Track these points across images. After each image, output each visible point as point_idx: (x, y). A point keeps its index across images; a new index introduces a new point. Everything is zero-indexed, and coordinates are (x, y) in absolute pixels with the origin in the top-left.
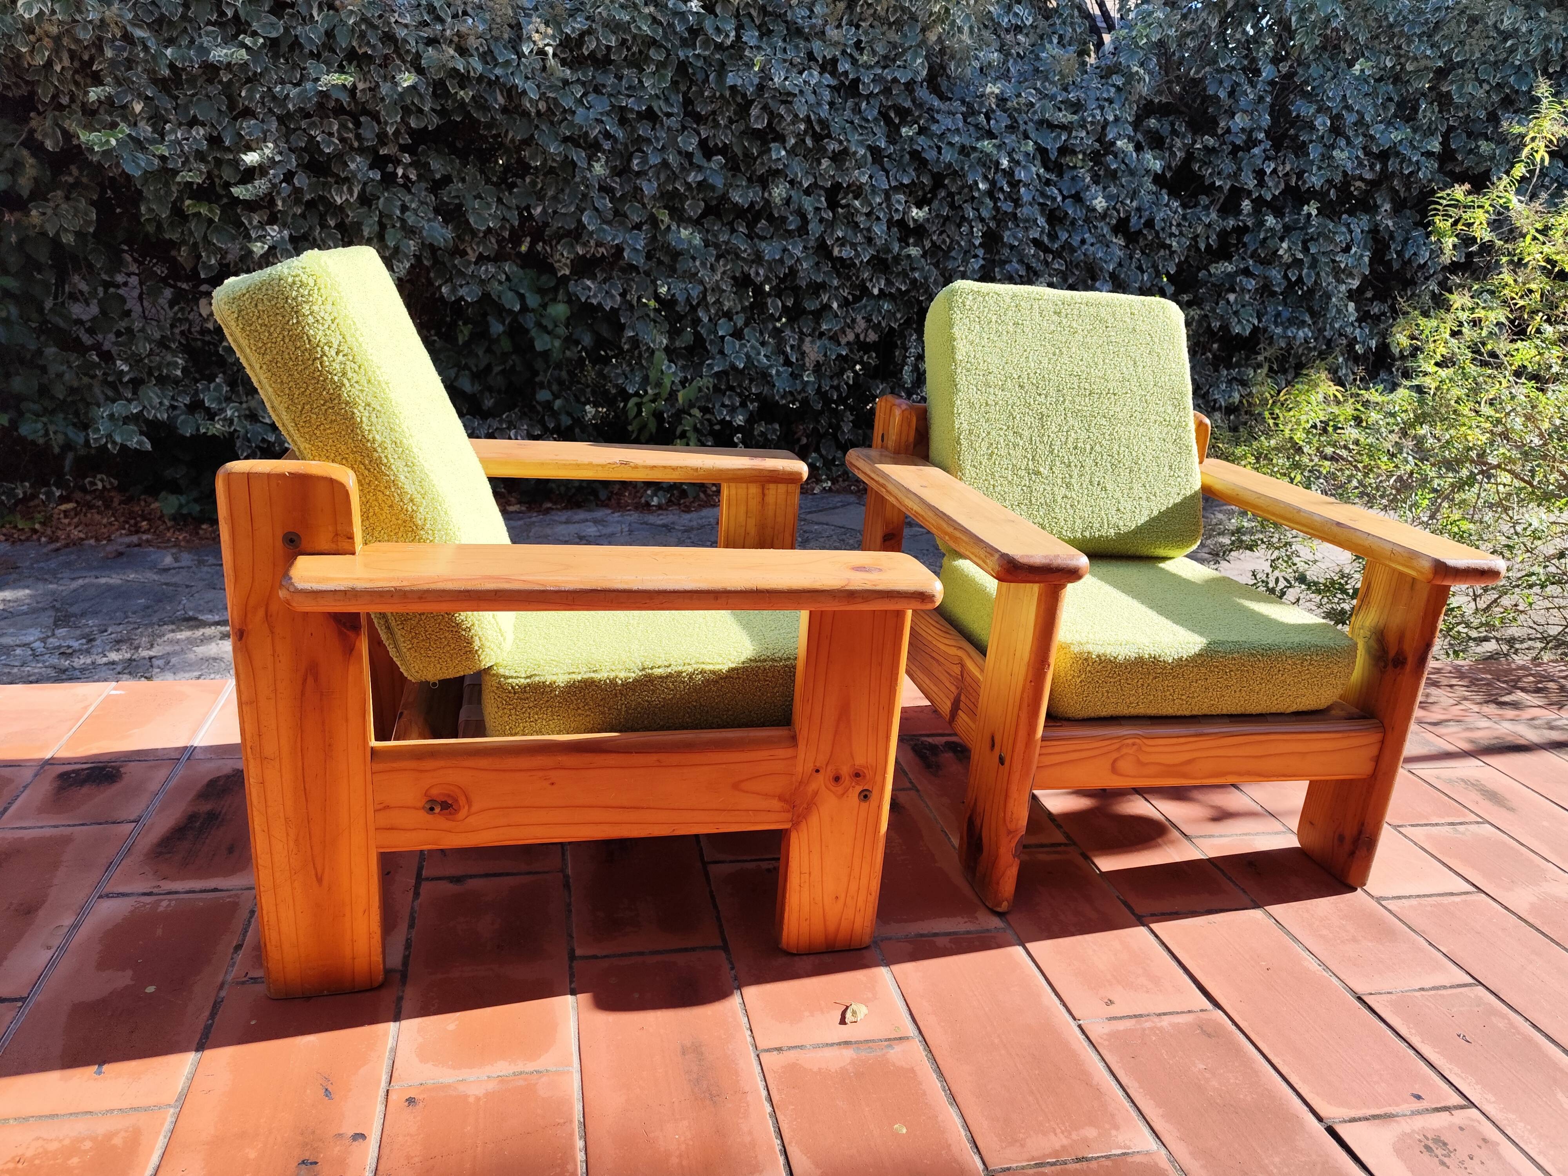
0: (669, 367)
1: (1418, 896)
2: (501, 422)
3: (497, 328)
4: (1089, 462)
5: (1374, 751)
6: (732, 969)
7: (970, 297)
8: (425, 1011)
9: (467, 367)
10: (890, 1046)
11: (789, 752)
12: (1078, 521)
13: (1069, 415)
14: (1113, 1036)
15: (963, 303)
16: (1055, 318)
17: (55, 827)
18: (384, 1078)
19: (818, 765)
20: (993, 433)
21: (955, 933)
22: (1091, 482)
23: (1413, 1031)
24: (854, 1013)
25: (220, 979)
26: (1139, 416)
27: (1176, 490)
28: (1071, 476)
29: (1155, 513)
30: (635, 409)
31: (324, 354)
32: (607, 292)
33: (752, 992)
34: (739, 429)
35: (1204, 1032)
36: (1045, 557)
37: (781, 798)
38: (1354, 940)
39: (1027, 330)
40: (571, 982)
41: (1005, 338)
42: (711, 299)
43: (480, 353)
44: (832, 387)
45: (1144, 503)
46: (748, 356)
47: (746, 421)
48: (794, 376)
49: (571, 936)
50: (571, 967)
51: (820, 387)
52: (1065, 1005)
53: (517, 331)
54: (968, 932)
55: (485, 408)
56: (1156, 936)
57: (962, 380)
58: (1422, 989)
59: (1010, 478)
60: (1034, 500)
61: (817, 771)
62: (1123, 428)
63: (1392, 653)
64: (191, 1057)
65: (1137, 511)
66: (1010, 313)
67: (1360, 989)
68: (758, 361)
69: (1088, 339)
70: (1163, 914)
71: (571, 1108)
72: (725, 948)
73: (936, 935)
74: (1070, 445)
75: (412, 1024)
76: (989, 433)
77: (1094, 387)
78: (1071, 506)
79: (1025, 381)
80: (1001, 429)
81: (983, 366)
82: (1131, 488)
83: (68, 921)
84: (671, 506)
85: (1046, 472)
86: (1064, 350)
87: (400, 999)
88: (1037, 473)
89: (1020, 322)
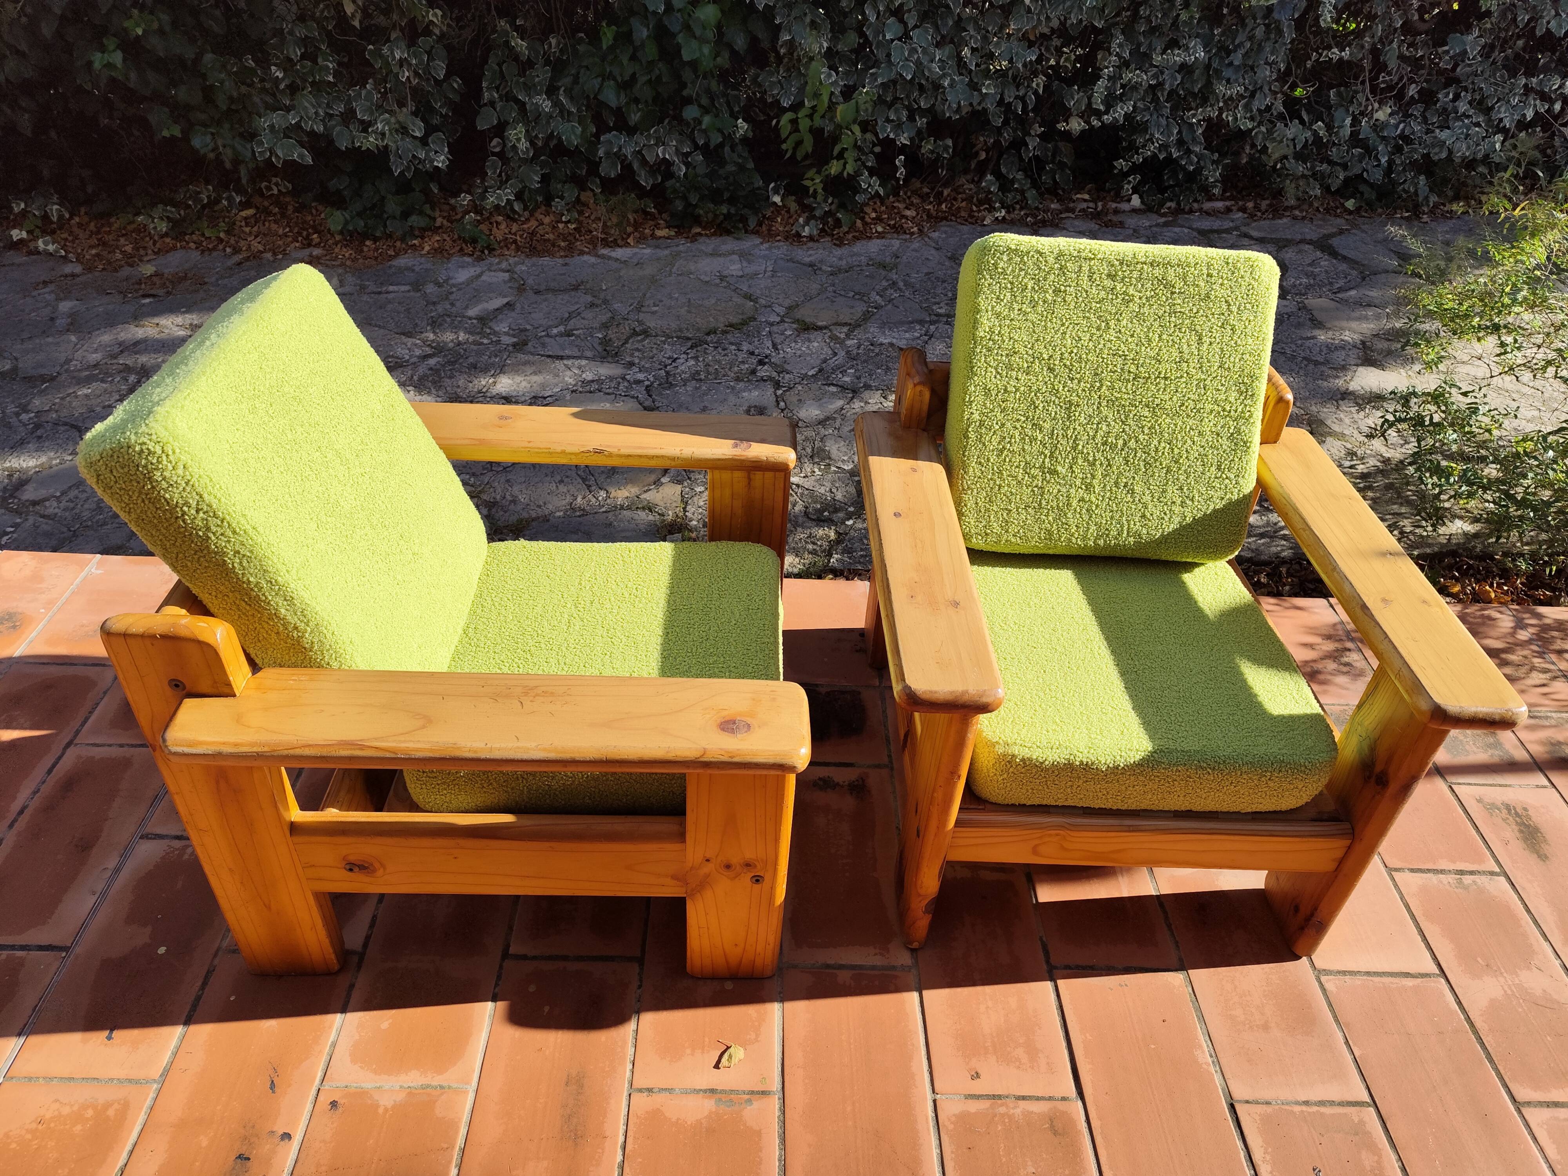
0: (829, 76)
1: (1368, 973)
2: (648, 137)
3: (642, 32)
4: (1119, 460)
5: (1339, 854)
6: (640, 987)
7: (1005, 258)
8: (368, 1005)
9: (611, 76)
10: (750, 1101)
11: (677, 846)
13: (1104, 403)
14: (963, 1118)
15: (996, 264)
16: (1108, 283)
17: (121, 746)
18: (320, 1075)
19: (708, 856)
20: (1008, 425)
21: (860, 967)
22: (1116, 484)
23: (1268, 1157)
24: (730, 1057)
25: (216, 946)
26: (1192, 405)
27: (1220, 493)
28: (1093, 477)
29: (1189, 520)
30: (790, 125)
31: (184, 514)
33: (648, 1019)
34: (903, 149)
35: (1052, 1126)
36: (951, 693)
37: (674, 877)
38: (1266, 1027)
39: (1069, 299)
40: (497, 985)
41: (1040, 309)
43: (625, 62)
44: (1017, 97)
45: (1177, 509)
46: (918, 63)
47: (911, 139)
48: (974, 87)
49: (511, 928)
50: (501, 967)
51: (1002, 99)
52: (931, 1073)
53: (662, 34)
54: (873, 968)
55: (632, 123)
56: (1058, 996)
57: (980, 363)
58: (1306, 1103)
59: (1020, 477)
60: (1044, 503)
61: (708, 860)
62: (1168, 420)
63: (1378, 769)
64: (179, 1030)
66: (1052, 277)
67: (1237, 1094)
68: (930, 70)
69: (1146, 310)
70: (1078, 967)
71: (457, 1132)
72: (641, 961)
73: (841, 967)
74: (1099, 439)
75: (354, 1018)
76: (1003, 425)
77: (1141, 369)
78: (1087, 510)
79: (1057, 362)
80: (1018, 420)
81: (1008, 345)
82: (1164, 491)
83: (112, 864)
84: (823, 237)
85: (1064, 471)
86: (1112, 323)
87: (352, 986)
88: (1054, 472)
89: (1063, 288)
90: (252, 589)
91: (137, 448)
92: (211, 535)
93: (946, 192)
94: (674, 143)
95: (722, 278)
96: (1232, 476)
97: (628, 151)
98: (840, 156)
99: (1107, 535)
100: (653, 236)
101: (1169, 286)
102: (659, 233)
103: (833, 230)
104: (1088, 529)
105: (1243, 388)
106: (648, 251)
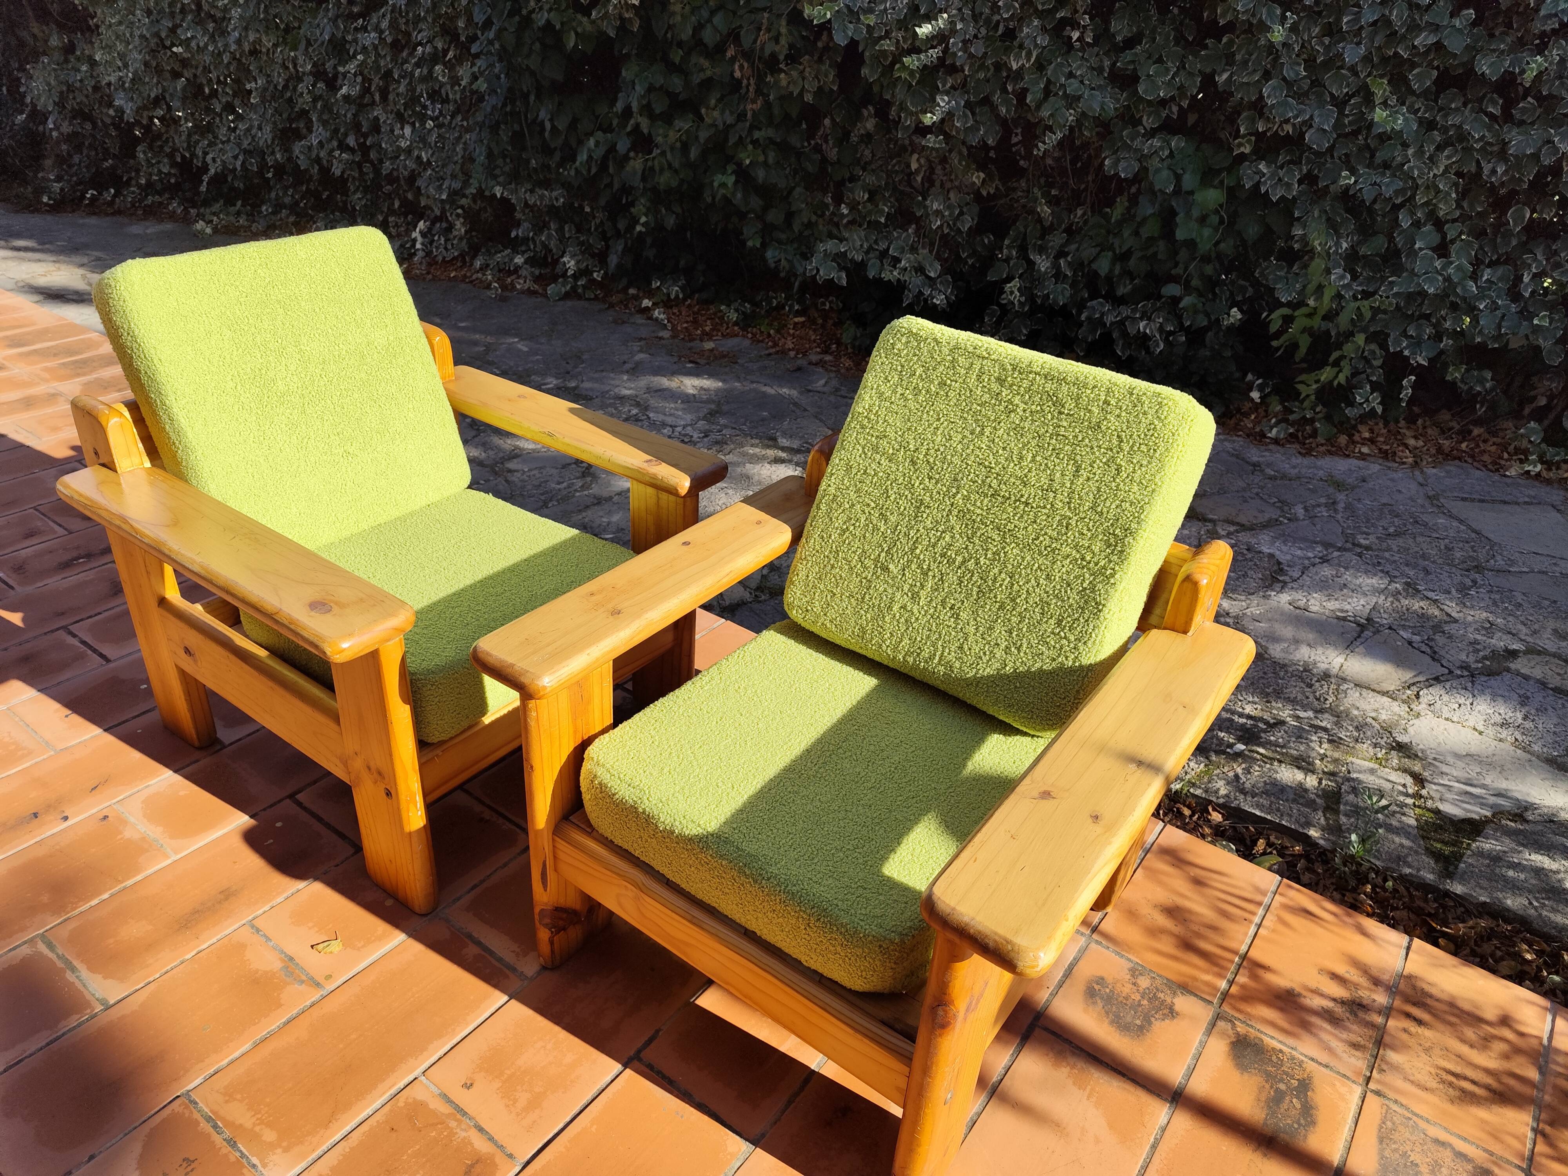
0: (1343, 279)
2: (1134, 310)
3: (1146, 210)
4: (952, 578)
6: (337, 865)
7: (904, 340)
8: (191, 775)
9: (1111, 248)
10: (302, 983)
12: (906, 641)
13: (955, 512)
14: (418, 1106)
16: (995, 387)
18: (122, 797)
19: (356, 750)
20: (858, 507)
21: (491, 953)
22: (943, 602)
24: (328, 946)
26: (1047, 542)
27: (1053, 653)
28: (922, 586)
29: (1009, 669)
30: (1280, 322)
32: (1280, 180)
33: (315, 887)
34: (1417, 369)
35: (472, 1166)
37: (342, 761)
39: (952, 394)
40: (263, 810)
41: (921, 398)
42: (1420, 199)
43: (1127, 236)
45: (999, 653)
47: (1432, 361)
49: (310, 785)
50: (280, 801)
52: (440, 1060)
53: (1165, 212)
54: (500, 960)
55: (1120, 294)
56: (613, 1080)
57: (850, 436)
59: (854, 563)
60: (867, 597)
61: (356, 754)
62: (1016, 551)
64: (99, 731)
65: (985, 659)
66: (941, 368)
69: (1026, 424)
70: (659, 1073)
71: (134, 876)
73: (478, 943)
74: (938, 549)
75: (176, 779)
76: (853, 505)
77: (1003, 486)
78: (906, 621)
79: (921, 457)
80: (868, 505)
81: (880, 427)
82: (991, 628)
84: (1290, 442)
85: (895, 571)
86: (987, 431)
87: (197, 761)
88: (886, 569)
89: (949, 382)
93: (1475, 431)
96: (1072, 638)
97: (1109, 319)
98: (1336, 364)
99: (918, 654)
101: (1059, 404)
103: (1306, 438)
104: (901, 641)
105: (1112, 540)
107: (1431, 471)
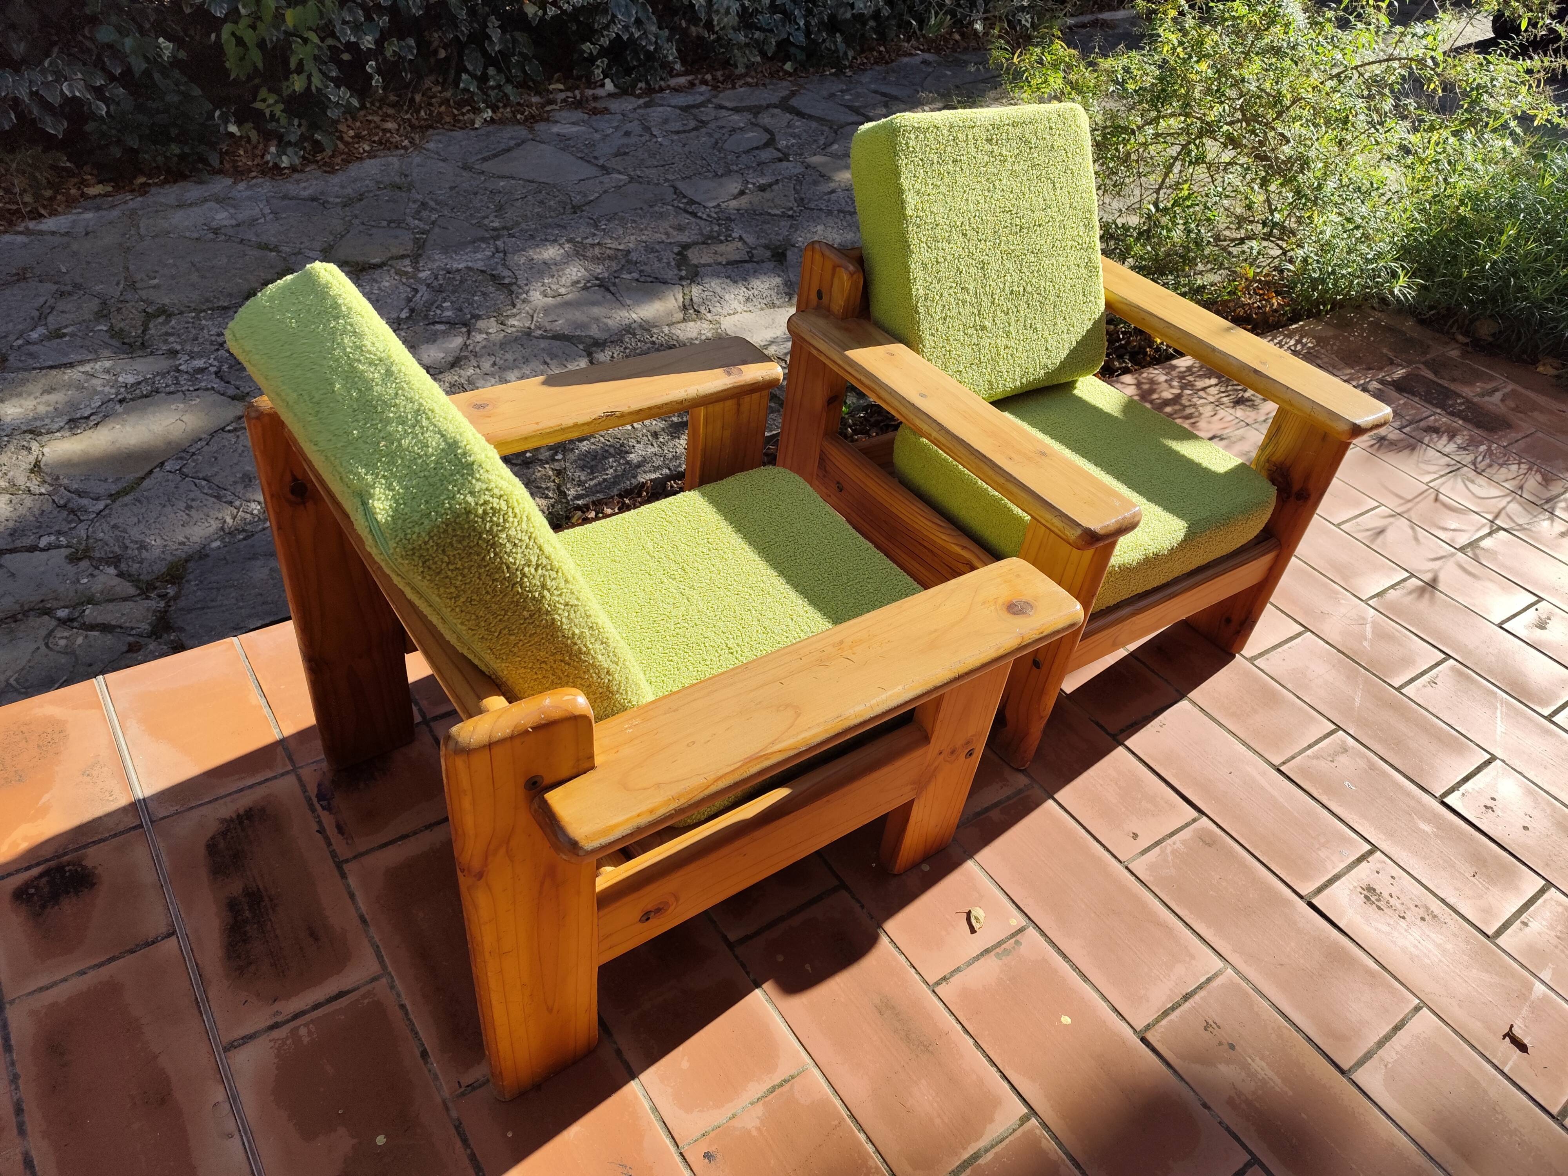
1: (1273, 648)
2: (43, 72)
4: (1023, 305)
5: (1271, 563)
6: (862, 907)
7: (913, 137)
8: (651, 1056)
10: (1017, 943)
11: (922, 751)
13: (1005, 257)
14: (1152, 869)
15: (907, 144)
16: (988, 147)
18: (668, 1141)
19: (941, 750)
20: (945, 294)
21: (1000, 803)
22: (1025, 326)
23: (1320, 790)
24: (977, 919)
25: (439, 1100)
26: (1059, 245)
27: (1088, 315)
28: (1009, 324)
29: (1074, 344)
33: (891, 926)
34: (370, 54)
35: (1205, 843)
37: (911, 783)
38: (1254, 710)
39: (965, 167)
40: (748, 973)
41: (946, 180)
45: (1065, 337)
47: (377, 42)
50: (737, 957)
52: (1107, 850)
54: (1008, 798)
55: (16, 57)
56: (1133, 753)
57: (914, 239)
58: (1310, 746)
59: (962, 339)
60: (982, 357)
61: (941, 753)
62: (1047, 262)
63: (1296, 488)
65: (1061, 346)
66: (949, 149)
67: (1276, 761)
69: (1016, 167)
70: (1128, 728)
71: (835, 1106)
72: (843, 886)
73: (987, 809)
74: (1007, 290)
75: (650, 1076)
76: (941, 294)
77: (1023, 220)
78: (1011, 355)
79: (967, 227)
80: (951, 287)
81: (930, 219)
82: (1055, 324)
83: (219, 1095)
84: (307, 165)
85: (990, 325)
86: (997, 184)
87: (619, 1052)
88: (983, 328)
89: (958, 158)
90: (576, 644)
91: (480, 511)
92: (546, 593)
93: (418, 98)
94: (80, 76)
95: (216, 231)
96: (1092, 299)
97: (21, 93)
98: (300, 69)
99: (1027, 373)
100: (83, 195)
101: (1027, 142)
102: (92, 191)
103: (314, 156)
104: (1015, 371)
106: (89, 215)
107: (431, 146)
